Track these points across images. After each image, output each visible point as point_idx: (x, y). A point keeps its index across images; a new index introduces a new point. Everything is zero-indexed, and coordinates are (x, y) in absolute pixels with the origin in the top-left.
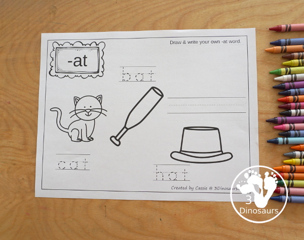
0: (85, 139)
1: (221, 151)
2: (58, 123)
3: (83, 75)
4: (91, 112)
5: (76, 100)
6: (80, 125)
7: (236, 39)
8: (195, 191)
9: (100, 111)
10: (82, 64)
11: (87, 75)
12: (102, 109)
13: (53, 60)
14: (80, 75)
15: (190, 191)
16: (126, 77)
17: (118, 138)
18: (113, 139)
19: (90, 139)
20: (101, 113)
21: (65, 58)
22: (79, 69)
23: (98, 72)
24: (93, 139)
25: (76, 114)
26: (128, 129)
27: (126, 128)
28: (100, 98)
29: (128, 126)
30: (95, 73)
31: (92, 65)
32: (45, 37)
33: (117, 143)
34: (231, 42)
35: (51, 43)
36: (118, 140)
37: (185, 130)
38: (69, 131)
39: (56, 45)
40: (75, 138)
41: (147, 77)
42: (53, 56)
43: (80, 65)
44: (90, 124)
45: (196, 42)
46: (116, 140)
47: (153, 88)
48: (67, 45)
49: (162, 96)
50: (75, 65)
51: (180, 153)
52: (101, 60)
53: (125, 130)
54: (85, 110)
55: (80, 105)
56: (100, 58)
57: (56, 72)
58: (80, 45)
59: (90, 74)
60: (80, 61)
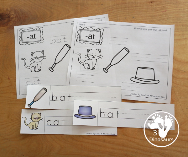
0: (37, 70)
5: (32, 54)
6: (35, 64)
9: (43, 57)
11: (36, 42)
12: (44, 56)
14: (33, 43)
16: (54, 41)
18: (50, 69)
19: (40, 70)
20: (44, 58)
22: (32, 40)
23: (41, 40)
27: (55, 64)
28: (43, 52)
30: (39, 41)
32: (16, 28)
33: (52, 70)
35: (19, 30)
36: (52, 69)
38: (30, 68)
39: (21, 31)
40: (33, 71)
41: (63, 40)
42: (20, 36)
44: (39, 64)
46: (51, 69)
47: (66, 45)
48: (26, 30)
50: (30, 39)
52: (42, 35)
55: (34, 56)
59: (38, 42)
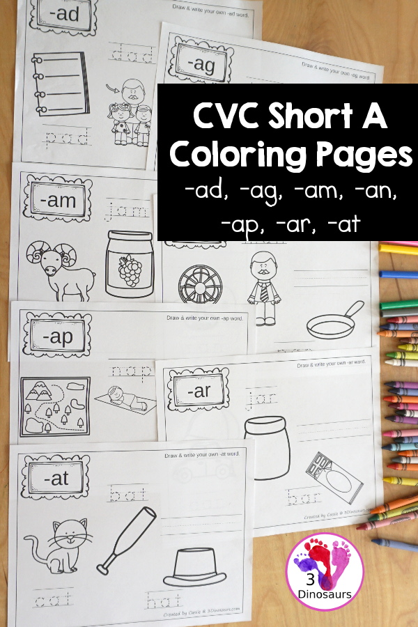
1: (216, 572)
2: (35, 553)
3: (63, 496)
4: (74, 539)
7: (235, 451)
8: (188, 615)
10: (63, 482)
13: (25, 478)
15: (184, 616)
17: (105, 566)
21: (41, 476)
24: (77, 569)
25: (56, 542)
26: (116, 556)
29: (117, 553)
31: (74, 483)
34: (229, 454)
37: (179, 553)
43: (60, 483)
45: (193, 455)
49: (155, 516)
51: (173, 577)
53: (114, 556)
54: (67, 537)
56: (85, 475)
57: (30, 493)
58: (58, 459)
60: (60, 479)
